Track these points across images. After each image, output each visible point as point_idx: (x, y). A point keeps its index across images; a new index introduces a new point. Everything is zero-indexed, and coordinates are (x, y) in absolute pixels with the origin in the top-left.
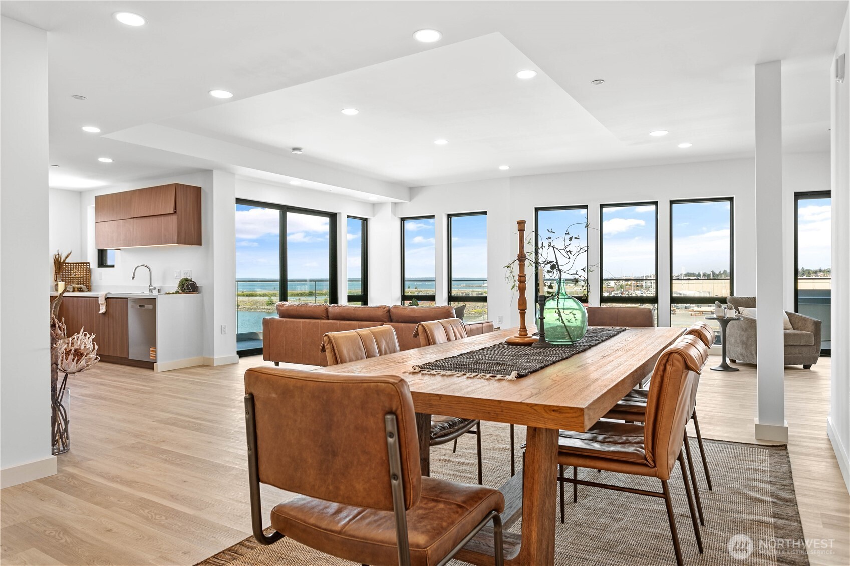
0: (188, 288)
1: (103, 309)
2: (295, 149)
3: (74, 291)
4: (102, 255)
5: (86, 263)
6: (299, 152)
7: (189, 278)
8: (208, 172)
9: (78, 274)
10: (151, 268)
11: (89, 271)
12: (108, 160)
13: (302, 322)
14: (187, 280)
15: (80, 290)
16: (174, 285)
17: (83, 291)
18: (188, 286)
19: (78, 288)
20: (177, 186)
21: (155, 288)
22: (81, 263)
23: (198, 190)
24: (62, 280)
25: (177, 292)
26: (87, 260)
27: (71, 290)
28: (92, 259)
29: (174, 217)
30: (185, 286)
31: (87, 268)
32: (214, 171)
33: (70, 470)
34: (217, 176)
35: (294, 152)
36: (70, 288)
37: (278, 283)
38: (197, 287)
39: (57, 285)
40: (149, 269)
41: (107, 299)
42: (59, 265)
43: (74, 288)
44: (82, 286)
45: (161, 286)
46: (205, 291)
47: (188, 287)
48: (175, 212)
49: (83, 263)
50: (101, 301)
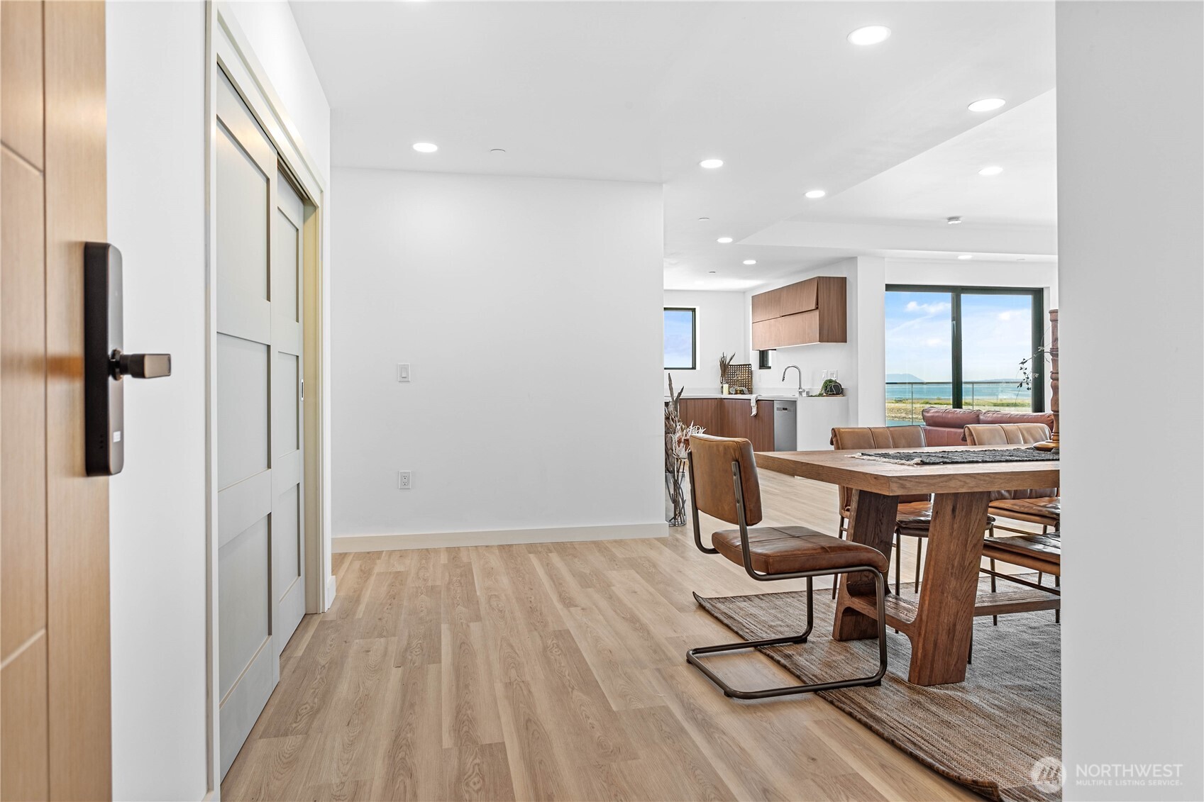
0: (831, 390)
1: (754, 412)
2: (951, 219)
3: (736, 393)
4: (763, 356)
5: (749, 365)
6: (956, 222)
7: (834, 379)
8: (852, 260)
9: (740, 376)
10: (801, 370)
11: (751, 373)
12: (753, 262)
13: (948, 432)
14: (830, 381)
15: (742, 392)
16: (818, 388)
17: (744, 394)
18: (831, 388)
19: (740, 391)
20: (820, 280)
21: (804, 391)
22: (744, 365)
23: (844, 280)
24: (727, 383)
25: (820, 395)
26: (749, 361)
27: (734, 393)
28: (754, 361)
29: (817, 313)
30: (829, 387)
31: (749, 370)
32: (859, 258)
33: (679, 536)
34: (861, 265)
35: (950, 223)
36: (733, 391)
37: (951, 386)
38: (842, 389)
39: (722, 387)
40: (799, 370)
41: (758, 401)
42: (725, 367)
43: (736, 391)
44: (744, 388)
45: (810, 389)
46: (849, 393)
47: (833, 389)
48: (817, 308)
49: (746, 365)
50: (753, 403)
